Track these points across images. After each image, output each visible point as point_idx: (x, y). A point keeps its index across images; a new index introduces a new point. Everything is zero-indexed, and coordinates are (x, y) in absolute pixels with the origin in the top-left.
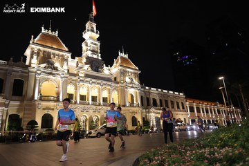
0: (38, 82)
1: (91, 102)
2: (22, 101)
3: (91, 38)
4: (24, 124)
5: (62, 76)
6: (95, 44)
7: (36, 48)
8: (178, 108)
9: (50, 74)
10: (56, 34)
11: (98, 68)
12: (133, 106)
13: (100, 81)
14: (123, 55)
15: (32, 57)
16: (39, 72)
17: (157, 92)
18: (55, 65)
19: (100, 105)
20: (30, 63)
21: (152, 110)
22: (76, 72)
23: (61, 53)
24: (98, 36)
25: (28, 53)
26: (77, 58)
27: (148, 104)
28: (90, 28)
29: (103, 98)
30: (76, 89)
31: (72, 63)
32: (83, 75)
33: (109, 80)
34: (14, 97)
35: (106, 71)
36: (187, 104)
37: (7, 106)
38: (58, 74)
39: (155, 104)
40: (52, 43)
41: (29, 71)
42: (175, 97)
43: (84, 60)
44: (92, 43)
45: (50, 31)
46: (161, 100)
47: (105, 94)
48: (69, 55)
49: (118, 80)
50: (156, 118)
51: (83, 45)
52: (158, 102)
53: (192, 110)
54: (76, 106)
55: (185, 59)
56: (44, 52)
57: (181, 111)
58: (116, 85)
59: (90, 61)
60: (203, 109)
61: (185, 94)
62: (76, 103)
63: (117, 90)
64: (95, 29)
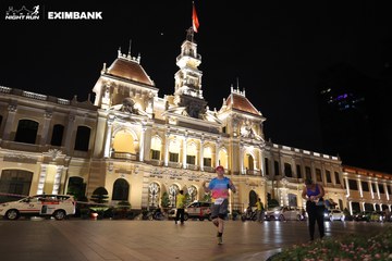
0: (110, 131)
1: (185, 165)
2: (87, 158)
3: (188, 66)
4: (89, 192)
5: (145, 123)
6: (195, 76)
7: (109, 81)
8: (329, 180)
9: (128, 119)
10: (138, 61)
11: (197, 112)
12: (252, 175)
13: (200, 133)
14: (238, 92)
15: (103, 95)
16: (112, 117)
17: (292, 153)
18: (135, 107)
19: (199, 169)
20: (101, 103)
21: (284, 182)
22: (164, 118)
23: (144, 89)
24: (200, 62)
25: (97, 88)
26: (167, 97)
27: (277, 173)
28: (187, 51)
29: (205, 159)
30: (163, 144)
31: (160, 104)
32: (175, 123)
33: (214, 131)
34: (76, 152)
35: (210, 117)
36: (345, 175)
37: (66, 164)
38: (139, 121)
39: (288, 173)
40: (132, 74)
41: (98, 115)
42: (323, 163)
43: (177, 100)
44: (190, 74)
45: (129, 56)
46: (298, 167)
47: (208, 153)
48: (156, 92)
49: (229, 131)
50: (290, 195)
51: (177, 77)
52: (294, 169)
53: (353, 185)
54: (164, 169)
55: (343, 99)
56: (120, 87)
57: (333, 187)
58: (226, 139)
59: (186, 101)
60: (373, 185)
61: (341, 159)
62: (163, 165)
63: (227, 148)
64: (195, 52)
